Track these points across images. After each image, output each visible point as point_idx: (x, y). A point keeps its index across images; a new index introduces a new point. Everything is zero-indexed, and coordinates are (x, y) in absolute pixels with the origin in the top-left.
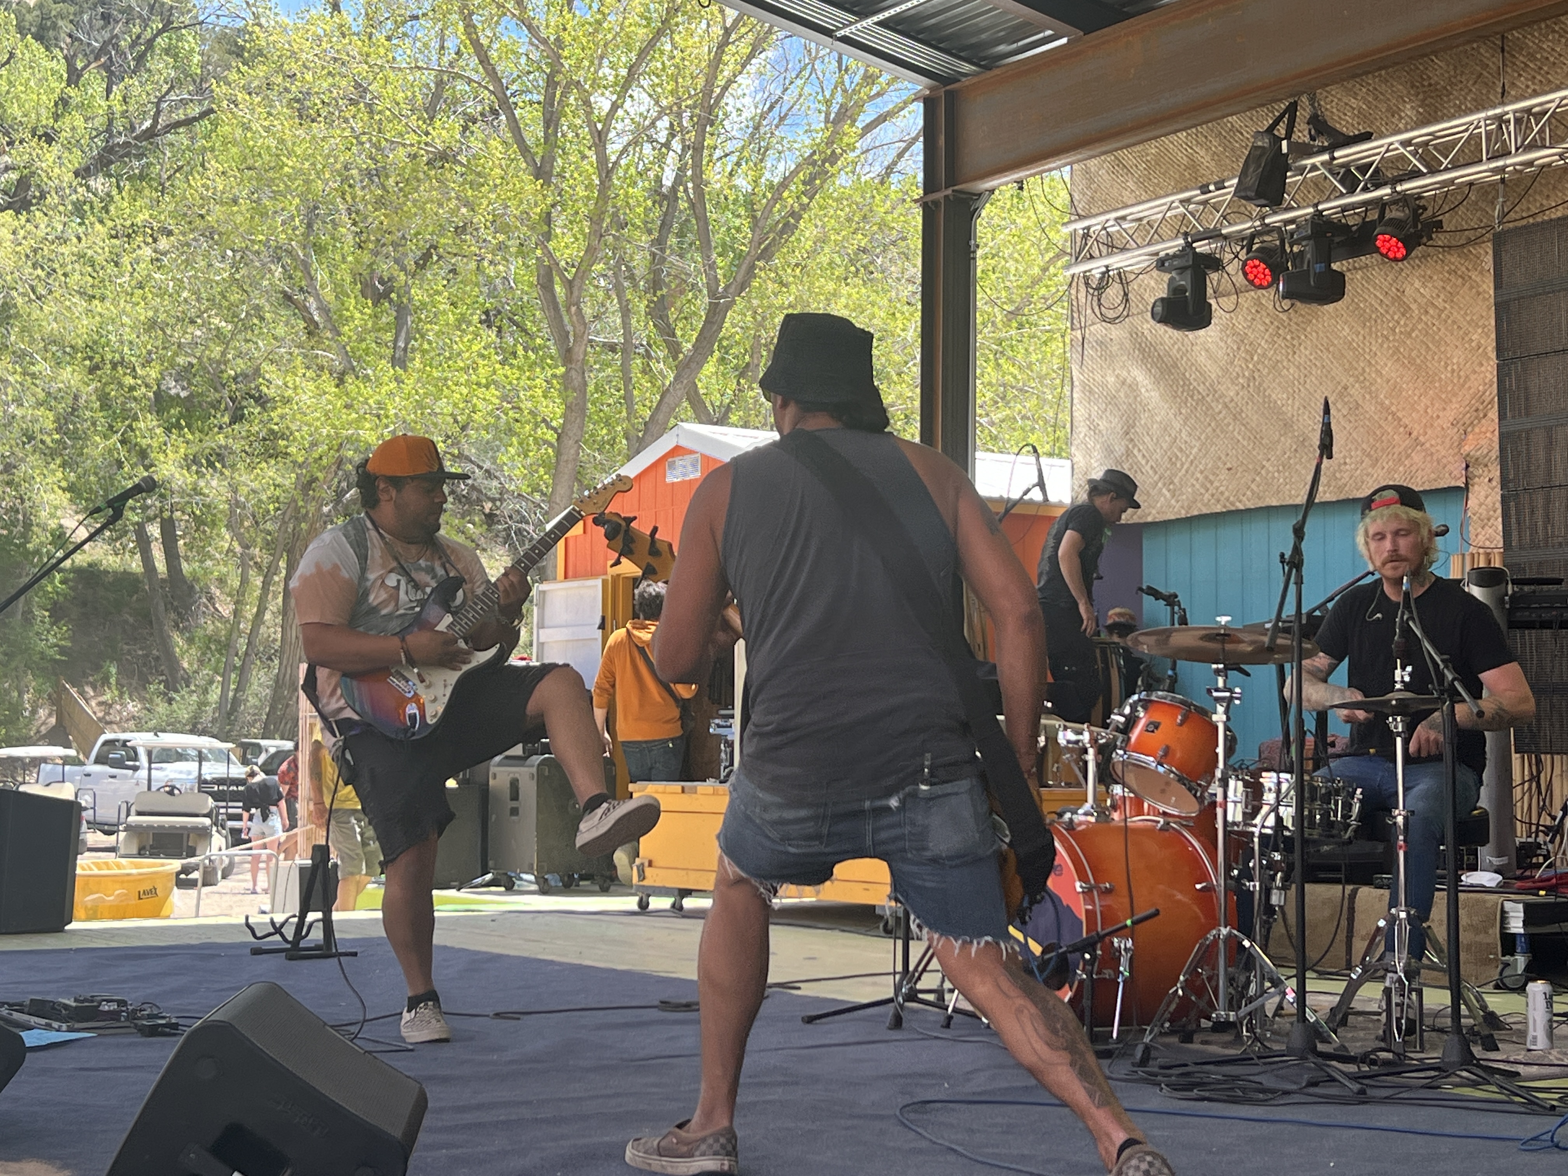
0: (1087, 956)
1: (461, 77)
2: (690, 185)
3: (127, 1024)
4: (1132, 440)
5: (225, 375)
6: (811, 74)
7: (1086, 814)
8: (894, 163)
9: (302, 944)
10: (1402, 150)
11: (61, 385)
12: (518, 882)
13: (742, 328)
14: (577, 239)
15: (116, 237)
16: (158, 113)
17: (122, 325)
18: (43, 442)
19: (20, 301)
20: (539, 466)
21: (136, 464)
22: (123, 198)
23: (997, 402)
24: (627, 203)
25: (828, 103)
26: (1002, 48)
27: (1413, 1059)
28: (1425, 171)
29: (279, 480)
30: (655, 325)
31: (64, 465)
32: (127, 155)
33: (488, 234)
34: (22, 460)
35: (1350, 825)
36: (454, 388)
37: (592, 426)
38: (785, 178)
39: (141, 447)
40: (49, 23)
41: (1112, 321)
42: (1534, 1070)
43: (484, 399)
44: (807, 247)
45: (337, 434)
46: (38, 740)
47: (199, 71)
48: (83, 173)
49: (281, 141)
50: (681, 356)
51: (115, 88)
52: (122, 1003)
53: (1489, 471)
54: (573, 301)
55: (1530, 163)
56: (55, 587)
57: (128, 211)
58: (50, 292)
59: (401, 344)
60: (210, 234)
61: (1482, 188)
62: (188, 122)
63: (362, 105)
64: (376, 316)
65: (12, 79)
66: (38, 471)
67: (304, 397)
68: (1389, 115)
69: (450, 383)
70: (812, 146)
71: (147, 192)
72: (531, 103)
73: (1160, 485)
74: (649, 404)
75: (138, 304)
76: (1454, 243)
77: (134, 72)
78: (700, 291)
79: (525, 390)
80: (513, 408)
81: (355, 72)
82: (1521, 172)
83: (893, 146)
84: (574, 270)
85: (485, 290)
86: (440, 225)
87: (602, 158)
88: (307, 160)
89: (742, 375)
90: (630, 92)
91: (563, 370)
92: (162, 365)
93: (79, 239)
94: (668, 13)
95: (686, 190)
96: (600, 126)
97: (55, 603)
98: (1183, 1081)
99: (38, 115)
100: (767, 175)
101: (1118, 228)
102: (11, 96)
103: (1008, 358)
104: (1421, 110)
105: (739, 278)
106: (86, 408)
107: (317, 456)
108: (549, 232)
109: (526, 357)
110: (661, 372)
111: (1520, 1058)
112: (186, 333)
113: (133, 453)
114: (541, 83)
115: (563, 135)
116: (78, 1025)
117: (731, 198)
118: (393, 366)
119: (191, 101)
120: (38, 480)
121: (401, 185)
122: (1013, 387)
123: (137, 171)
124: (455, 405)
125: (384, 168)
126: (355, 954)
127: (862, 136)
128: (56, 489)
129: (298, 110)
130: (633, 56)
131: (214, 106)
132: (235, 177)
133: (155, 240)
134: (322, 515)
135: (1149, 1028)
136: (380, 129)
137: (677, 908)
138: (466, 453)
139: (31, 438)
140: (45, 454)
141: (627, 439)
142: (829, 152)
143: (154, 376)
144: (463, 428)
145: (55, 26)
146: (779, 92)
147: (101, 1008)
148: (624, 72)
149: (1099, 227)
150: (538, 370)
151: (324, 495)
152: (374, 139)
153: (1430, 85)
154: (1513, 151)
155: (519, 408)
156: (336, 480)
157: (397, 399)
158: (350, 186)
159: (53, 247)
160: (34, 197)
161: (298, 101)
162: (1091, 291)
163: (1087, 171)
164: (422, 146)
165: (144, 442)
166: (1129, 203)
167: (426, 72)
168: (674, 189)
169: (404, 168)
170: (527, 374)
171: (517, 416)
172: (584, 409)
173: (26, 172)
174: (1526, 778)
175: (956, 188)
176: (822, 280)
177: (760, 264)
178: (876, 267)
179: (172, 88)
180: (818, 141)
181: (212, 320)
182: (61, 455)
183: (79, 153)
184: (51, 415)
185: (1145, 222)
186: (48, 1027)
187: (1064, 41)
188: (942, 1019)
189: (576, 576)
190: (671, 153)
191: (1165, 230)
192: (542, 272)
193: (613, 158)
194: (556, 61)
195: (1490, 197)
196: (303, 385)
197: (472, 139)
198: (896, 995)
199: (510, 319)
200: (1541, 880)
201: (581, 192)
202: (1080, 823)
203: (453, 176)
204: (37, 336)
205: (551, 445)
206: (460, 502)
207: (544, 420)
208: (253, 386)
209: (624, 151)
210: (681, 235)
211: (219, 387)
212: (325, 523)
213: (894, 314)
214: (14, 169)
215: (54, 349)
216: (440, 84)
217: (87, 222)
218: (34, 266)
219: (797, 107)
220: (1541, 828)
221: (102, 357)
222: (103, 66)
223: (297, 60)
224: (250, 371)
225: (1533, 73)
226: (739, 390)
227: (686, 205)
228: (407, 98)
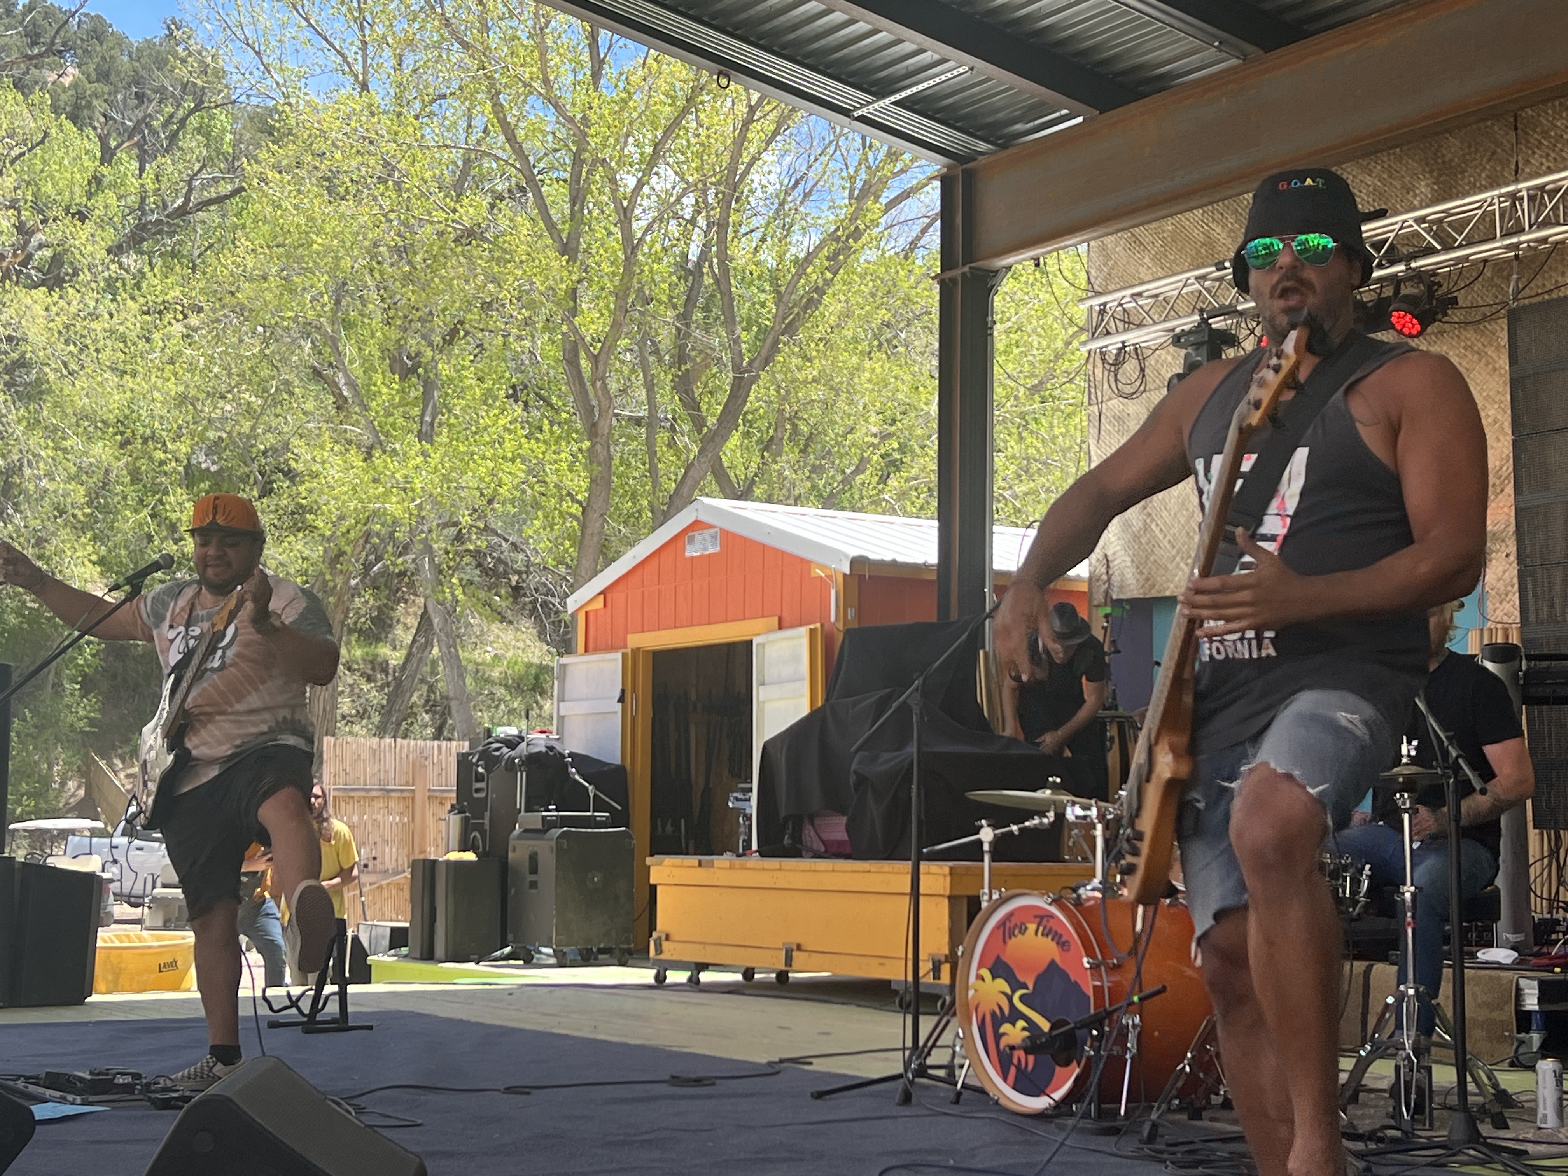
0: (1095, 1032)
1: (489, 154)
2: (715, 260)
3: (141, 1097)
4: (1149, 515)
5: (254, 450)
6: (835, 151)
7: (1093, 890)
8: (918, 238)
9: (319, 1018)
10: (1416, 227)
11: (92, 460)
12: (537, 956)
13: (766, 402)
14: (602, 315)
15: (148, 313)
16: (190, 190)
17: (153, 400)
18: (74, 516)
19: (52, 377)
20: (564, 539)
21: (166, 538)
22: (155, 276)
23: (1020, 476)
24: (652, 278)
25: (852, 179)
26: (1019, 127)
27: (1421, 1137)
28: (1439, 247)
29: (306, 553)
30: (680, 400)
31: (95, 538)
32: (160, 232)
33: (514, 310)
34: (54, 534)
35: (1359, 902)
36: (480, 461)
37: (617, 500)
38: (809, 254)
39: (171, 521)
40: (83, 103)
41: (1129, 397)
42: (1542, 1148)
43: (510, 473)
44: (831, 322)
45: (364, 507)
46: (67, 812)
47: (231, 151)
48: (115, 251)
49: (310, 219)
50: (705, 430)
51: (148, 166)
52: (137, 1076)
53: (1507, 546)
54: (599, 376)
55: (1544, 240)
56: (85, 660)
57: (159, 288)
58: (83, 367)
59: (427, 419)
60: (240, 310)
61: (1497, 264)
62: (220, 200)
63: (390, 183)
64: (403, 392)
65: (47, 157)
66: (69, 545)
67: (332, 472)
68: (1404, 192)
69: (476, 457)
70: (836, 222)
71: (178, 268)
72: (558, 180)
73: (1178, 559)
74: (674, 478)
75: (168, 380)
76: (1470, 319)
77: (167, 151)
78: (726, 366)
79: (550, 464)
80: (538, 482)
81: (383, 150)
82: (1535, 248)
83: (918, 221)
84: (599, 345)
85: (512, 364)
86: (467, 301)
87: (628, 234)
88: (336, 237)
89: (766, 448)
90: (655, 169)
91: (588, 444)
92: (193, 439)
93: (111, 315)
94: (693, 91)
95: (711, 266)
96: (625, 203)
97: (85, 676)
98: (1191, 1158)
99: (72, 193)
100: (793, 250)
101: (1134, 304)
102: (44, 175)
103: (1032, 432)
104: (1435, 187)
105: (764, 353)
106: (117, 482)
107: (344, 530)
108: (575, 308)
109: (552, 432)
110: (686, 447)
111: (1530, 1136)
112: (215, 408)
113: (163, 527)
114: (567, 161)
115: (590, 212)
116: (92, 1098)
117: (755, 274)
118: (420, 442)
119: (223, 178)
120: (69, 553)
121: (429, 262)
122: (1036, 461)
123: (169, 248)
124: (482, 479)
125: (412, 245)
126: (370, 1028)
127: (886, 212)
128: (87, 562)
129: (327, 188)
130: (659, 134)
131: (244, 184)
132: (265, 254)
133: (185, 317)
134: (350, 588)
135: (1156, 1105)
136: (407, 206)
137: (694, 982)
138: (493, 526)
139: (62, 512)
140: (76, 528)
141: (652, 512)
142: (852, 228)
143: (184, 450)
144: (490, 502)
145: (89, 106)
146: (804, 169)
147: (116, 1081)
148: (649, 150)
149: (1115, 303)
150: (563, 444)
151: (351, 569)
152: (402, 216)
153: (1444, 162)
154: (1527, 228)
155: (545, 482)
156: (364, 554)
157: (424, 473)
158: (379, 263)
159: (85, 323)
160: (67, 274)
161: (328, 179)
162: (1108, 367)
163: (1103, 247)
164: (450, 223)
165: (174, 516)
166: (1146, 279)
167: (454, 150)
168: (699, 265)
169: (432, 245)
170: (553, 448)
171: (542, 489)
172: (609, 482)
173: (59, 249)
174: (1546, 854)
175: (972, 265)
176: (846, 354)
177: (784, 338)
178: (900, 342)
179: (204, 166)
180: (842, 217)
181: (242, 395)
182: (93, 529)
183: (112, 230)
184: (82, 490)
185: (1161, 298)
186: (63, 1101)
187: (1080, 119)
188: (952, 1096)
189: (596, 650)
190: (696, 229)
191: (1182, 307)
192: (567, 347)
193: (639, 235)
194: (582, 140)
195: (1505, 273)
196: (331, 459)
197: (500, 216)
198: (906, 1070)
199: (537, 394)
200: (1557, 957)
201: (606, 268)
202: (1089, 899)
203: (481, 252)
204: (70, 411)
205: (575, 518)
206: (487, 575)
207: (569, 494)
208: (282, 460)
209: (649, 227)
210: (706, 309)
211: (249, 461)
212: (353, 596)
213: (917, 388)
214: (48, 246)
215: (87, 423)
216: (467, 161)
217: (119, 298)
218: (67, 342)
219: (821, 183)
220: (1561, 904)
221: (133, 432)
222: (136, 144)
223: (326, 139)
224: (279, 446)
225: (1546, 150)
226: (764, 464)
227: (711, 281)
228: (434, 176)
